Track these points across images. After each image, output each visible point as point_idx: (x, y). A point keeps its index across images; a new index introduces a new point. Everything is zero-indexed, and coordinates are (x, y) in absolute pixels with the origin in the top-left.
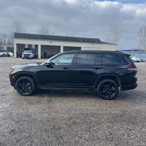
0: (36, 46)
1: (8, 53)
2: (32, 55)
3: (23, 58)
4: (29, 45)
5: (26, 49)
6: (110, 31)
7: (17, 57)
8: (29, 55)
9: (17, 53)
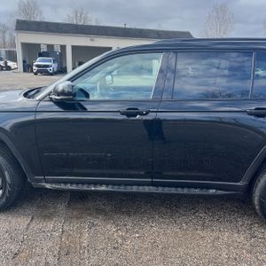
0: (63, 48)
1: (6, 63)
2: (54, 66)
3: (36, 74)
4: (48, 45)
5: (41, 55)
6: (209, 17)
7: (25, 71)
8: (48, 66)
9: (24, 62)
